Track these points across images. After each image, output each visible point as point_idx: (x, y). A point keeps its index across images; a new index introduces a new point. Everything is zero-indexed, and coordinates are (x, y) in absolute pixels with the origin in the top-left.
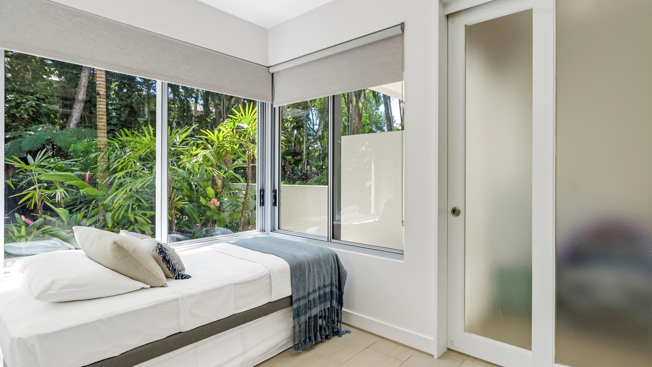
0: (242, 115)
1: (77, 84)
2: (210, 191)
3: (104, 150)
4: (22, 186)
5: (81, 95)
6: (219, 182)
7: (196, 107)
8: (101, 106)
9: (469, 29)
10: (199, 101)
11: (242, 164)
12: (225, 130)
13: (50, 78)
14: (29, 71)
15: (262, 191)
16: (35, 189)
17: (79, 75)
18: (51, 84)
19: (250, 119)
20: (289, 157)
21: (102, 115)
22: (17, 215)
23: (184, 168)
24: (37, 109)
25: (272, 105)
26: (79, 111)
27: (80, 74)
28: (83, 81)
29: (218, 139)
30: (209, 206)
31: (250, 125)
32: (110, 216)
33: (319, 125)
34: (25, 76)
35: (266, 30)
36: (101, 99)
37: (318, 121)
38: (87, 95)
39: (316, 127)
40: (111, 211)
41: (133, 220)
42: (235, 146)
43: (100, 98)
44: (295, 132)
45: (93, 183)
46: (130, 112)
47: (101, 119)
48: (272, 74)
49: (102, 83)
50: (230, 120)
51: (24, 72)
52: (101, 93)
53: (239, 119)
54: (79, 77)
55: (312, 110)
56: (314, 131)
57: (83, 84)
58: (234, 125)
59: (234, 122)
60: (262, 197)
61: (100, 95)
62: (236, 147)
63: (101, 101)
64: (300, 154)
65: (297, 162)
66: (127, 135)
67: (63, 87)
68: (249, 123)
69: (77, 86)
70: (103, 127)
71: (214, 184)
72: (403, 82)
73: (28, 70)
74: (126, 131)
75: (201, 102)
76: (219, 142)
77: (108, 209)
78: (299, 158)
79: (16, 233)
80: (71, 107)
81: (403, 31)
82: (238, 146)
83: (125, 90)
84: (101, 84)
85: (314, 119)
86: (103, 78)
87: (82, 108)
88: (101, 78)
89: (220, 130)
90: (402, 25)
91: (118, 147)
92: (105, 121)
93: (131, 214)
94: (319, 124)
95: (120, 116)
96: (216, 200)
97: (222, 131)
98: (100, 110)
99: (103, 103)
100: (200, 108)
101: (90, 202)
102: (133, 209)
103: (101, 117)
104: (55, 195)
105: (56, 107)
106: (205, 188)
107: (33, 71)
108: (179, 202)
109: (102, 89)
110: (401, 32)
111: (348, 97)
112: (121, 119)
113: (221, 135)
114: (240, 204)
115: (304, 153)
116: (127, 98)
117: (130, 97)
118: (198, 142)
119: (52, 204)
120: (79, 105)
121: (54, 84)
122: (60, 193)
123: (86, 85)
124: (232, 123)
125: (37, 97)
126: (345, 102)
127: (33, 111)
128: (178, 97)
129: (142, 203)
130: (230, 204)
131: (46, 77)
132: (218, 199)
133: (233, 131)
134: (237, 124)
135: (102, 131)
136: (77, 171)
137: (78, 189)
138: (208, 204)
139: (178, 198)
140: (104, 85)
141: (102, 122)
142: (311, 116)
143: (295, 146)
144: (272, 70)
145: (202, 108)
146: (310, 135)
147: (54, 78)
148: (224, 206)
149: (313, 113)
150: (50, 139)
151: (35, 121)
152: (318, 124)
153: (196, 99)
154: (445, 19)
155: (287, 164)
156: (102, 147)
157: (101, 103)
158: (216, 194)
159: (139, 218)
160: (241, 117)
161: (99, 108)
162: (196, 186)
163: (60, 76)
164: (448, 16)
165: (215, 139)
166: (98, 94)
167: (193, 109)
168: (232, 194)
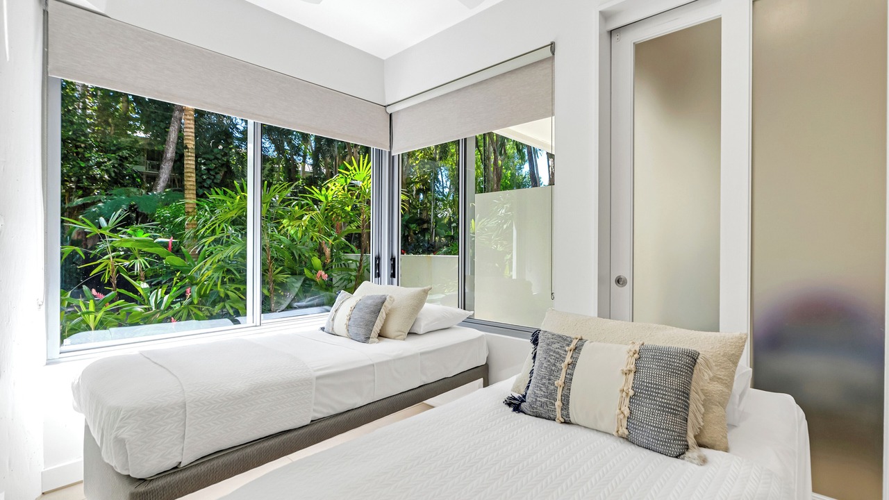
0: (355, 169)
1: (165, 140)
2: (316, 262)
3: (193, 213)
4: (95, 255)
5: (170, 153)
6: (328, 251)
7: (304, 168)
8: (190, 162)
9: (639, 48)
10: (308, 160)
11: (355, 230)
12: (333, 188)
13: (135, 135)
14: (110, 126)
15: (378, 258)
16: (109, 259)
17: (167, 130)
18: (136, 140)
19: (365, 175)
20: (413, 226)
21: (191, 172)
22: (85, 287)
23: (285, 234)
24: (120, 170)
25: (390, 153)
26: (167, 172)
27: (169, 128)
28: (171, 137)
29: (326, 198)
30: (315, 279)
31: (365, 182)
32: (196, 290)
33: (450, 189)
34: (107, 131)
35: (382, 61)
36: (190, 154)
37: (448, 183)
38: (176, 153)
39: (447, 190)
40: (197, 284)
41: (222, 295)
42: (346, 208)
43: (188, 152)
44: (421, 196)
45: (177, 251)
46: (226, 172)
47: (189, 177)
48: (391, 115)
49: (190, 134)
50: (341, 175)
51: (104, 126)
52: (189, 146)
53: (352, 175)
54: (167, 132)
55: (441, 169)
56: (444, 195)
57: (171, 140)
58: (346, 181)
59: (346, 178)
60: (378, 266)
61: (188, 149)
62: (349, 209)
63: (189, 156)
64: (428, 222)
65: (424, 231)
66: (217, 193)
67: (150, 144)
68: (364, 179)
69: (164, 142)
70: (192, 187)
71: (321, 252)
72: (553, 117)
73: (109, 124)
74: (218, 190)
75: (310, 161)
76: (328, 203)
77: (194, 282)
78: (425, 226)
79: (84, 309)
80: (159, 168)
81: (553, 54)
82: (350, 207)
83: (221, 147)
84: (189, 136)
85: (444, 182)
86: (192, 128)
87: (170, 168)
88: (189, 128)
89: (327, 189)
90: (552, 45)
91: (208, 209)
92: (194, 179)
93: (220, 288)
94: (450, 186)
95: (215, 178)
96: (323, 273)
97: (330, 189)
98: (188, 166)
99: (192, 158)
100: (308, 168)
101: (173, 273)
102: (223, 283)
103: (189, 174)
104: (133, 266)
105: (142, 169)
106: (309, 258)
107: (116, 125)
108: (279, 275)
109: (191, 142)
110: (551, 55)
111: (484, 153)
112: (215, 181)
113: (330, 193)
114: (353, 278)
115: (432, 220)
116: (223, 156)
117: (225, 154)
118: (303, 203)
119: (130, 277)
120: (167, 164)
121: (139, 140)
122: (139, 263)
123: (176, 141)
124: (343, 180)
125: (119, 156)
126: (481, 159)
127: (114, 172)
128: (283, 155)
129: (235, 275)
130: (341, 279)
131: (130, 133)
132: (326, 270)
133: (343, 189)
134: (349, 181)
135: (191, 192)
136: (160, 237)
137: (160, 258)
138: (313, 277)
139: (278, 270)
140: (192, 136)
141: (190, 181)
142: (440, 177)
143: (421, 213)
144: (390, 110)
145: (311, 168)
146: (439, 200)
147: (140, 134)
148: (334, 281)
149: (443, 174)
150: (135, 205)
151: (116, 184)
152: (448, 186)
153: (304, 157)
154: (606, 37)
155: (412, 233)
156: (190, 210)
157: (190, 158)
158: (324, 265)
159: (230, 293)
160: (354, 171)
161: (187, 164)
162: (300, 256)
163: (145, 132)
164: (611, 32)
165: (322, 198)
166: (186, 148)
167: (300, 169)
168: (343, 266)
